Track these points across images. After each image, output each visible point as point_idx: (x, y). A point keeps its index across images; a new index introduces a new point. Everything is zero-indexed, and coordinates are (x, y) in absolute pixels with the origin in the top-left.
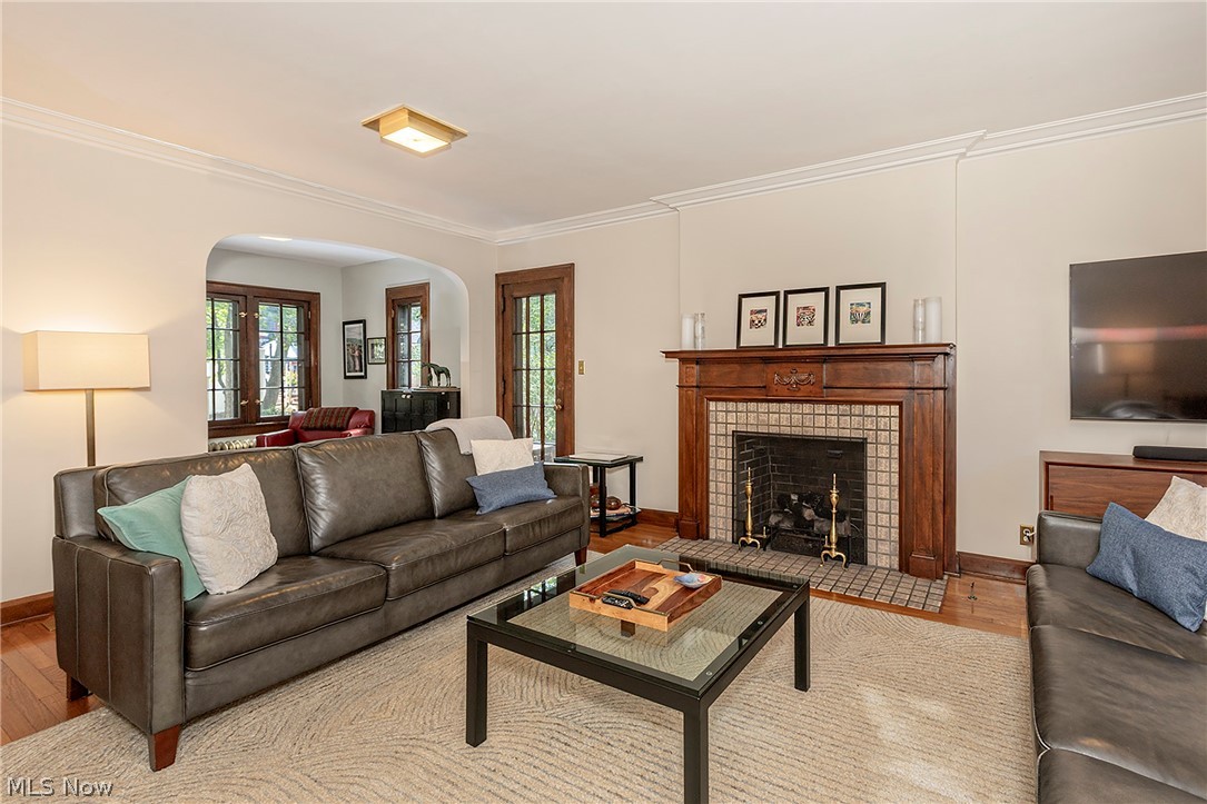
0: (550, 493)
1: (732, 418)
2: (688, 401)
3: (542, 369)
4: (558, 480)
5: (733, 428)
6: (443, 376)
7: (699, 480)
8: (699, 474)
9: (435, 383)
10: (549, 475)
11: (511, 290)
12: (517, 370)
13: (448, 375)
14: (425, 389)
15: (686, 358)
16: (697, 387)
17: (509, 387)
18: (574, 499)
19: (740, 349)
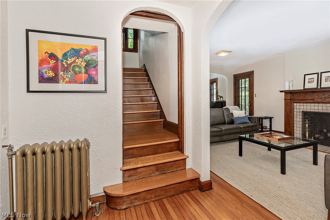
0: (250, 122)
1: (302, 107)
2: (287, 103)
3: (245, 96)
4: (251, 120)
5: (302, 110)
6: (221, 98)
7: (291, 123)
8: (291, 122)
9: (220, 100)
10: (249, 118)
11: (237, 78)
12: (239, 96)
13: (223, 98)
14: (217, 101)
15: (286, 92)
16: (290, 99)
17: (237, 100)
18: (255, 124)
19: (304, 89)
